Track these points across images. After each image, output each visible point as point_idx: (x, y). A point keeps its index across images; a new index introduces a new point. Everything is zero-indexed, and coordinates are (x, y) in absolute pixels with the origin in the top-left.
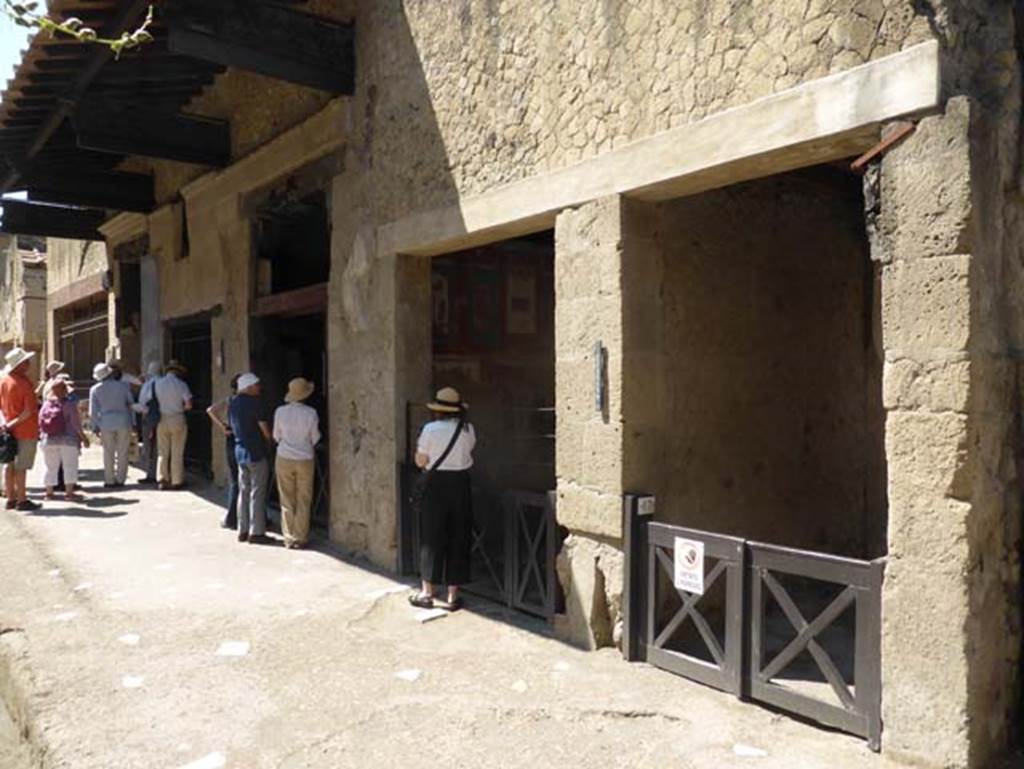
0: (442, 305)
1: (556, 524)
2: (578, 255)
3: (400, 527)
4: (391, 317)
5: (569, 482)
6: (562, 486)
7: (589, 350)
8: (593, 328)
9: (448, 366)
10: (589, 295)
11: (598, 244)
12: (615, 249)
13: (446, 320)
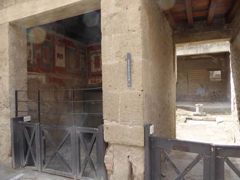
0: (30, 52)
1: (104, 141)
2: (115, 14)
3: (13, 147)
4: (7, 51)
5: (112, 121)
6: (106, 123)
7: (122, 58)
8: (124, 48)
9: (33, 77)
10: (122, 33)
11: (127, 8)
12: (138, 10)
13: (32, 58)
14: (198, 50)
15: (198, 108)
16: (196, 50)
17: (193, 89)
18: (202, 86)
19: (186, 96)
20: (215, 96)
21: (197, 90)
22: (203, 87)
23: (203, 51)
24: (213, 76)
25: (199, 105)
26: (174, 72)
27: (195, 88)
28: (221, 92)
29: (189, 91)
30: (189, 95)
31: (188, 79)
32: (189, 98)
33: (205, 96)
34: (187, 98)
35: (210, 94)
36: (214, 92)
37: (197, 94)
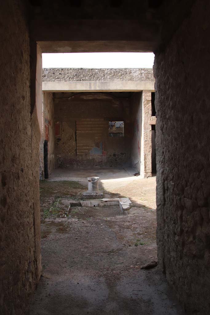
14: (92, 84)
15: (92, 185)
16: (88, 84)
17: (85, 149)
18: (97, 145)
19: (74, 162)
20: (116, 160)
21: (90, 151)
22: (98, 147)
23: (99, 87)
24: (113, 130)
25: (92, 179)
26: (31, 113)
27: (88, 148)
28: (125, 155)
29: (78, 153)
30: (78, 159)
31: (76, 133)
32: (77, 164)
33: (102, 161)
34: (75, 164)
35: (109, 158)
36: (114, 155)
37: (91, 158)
